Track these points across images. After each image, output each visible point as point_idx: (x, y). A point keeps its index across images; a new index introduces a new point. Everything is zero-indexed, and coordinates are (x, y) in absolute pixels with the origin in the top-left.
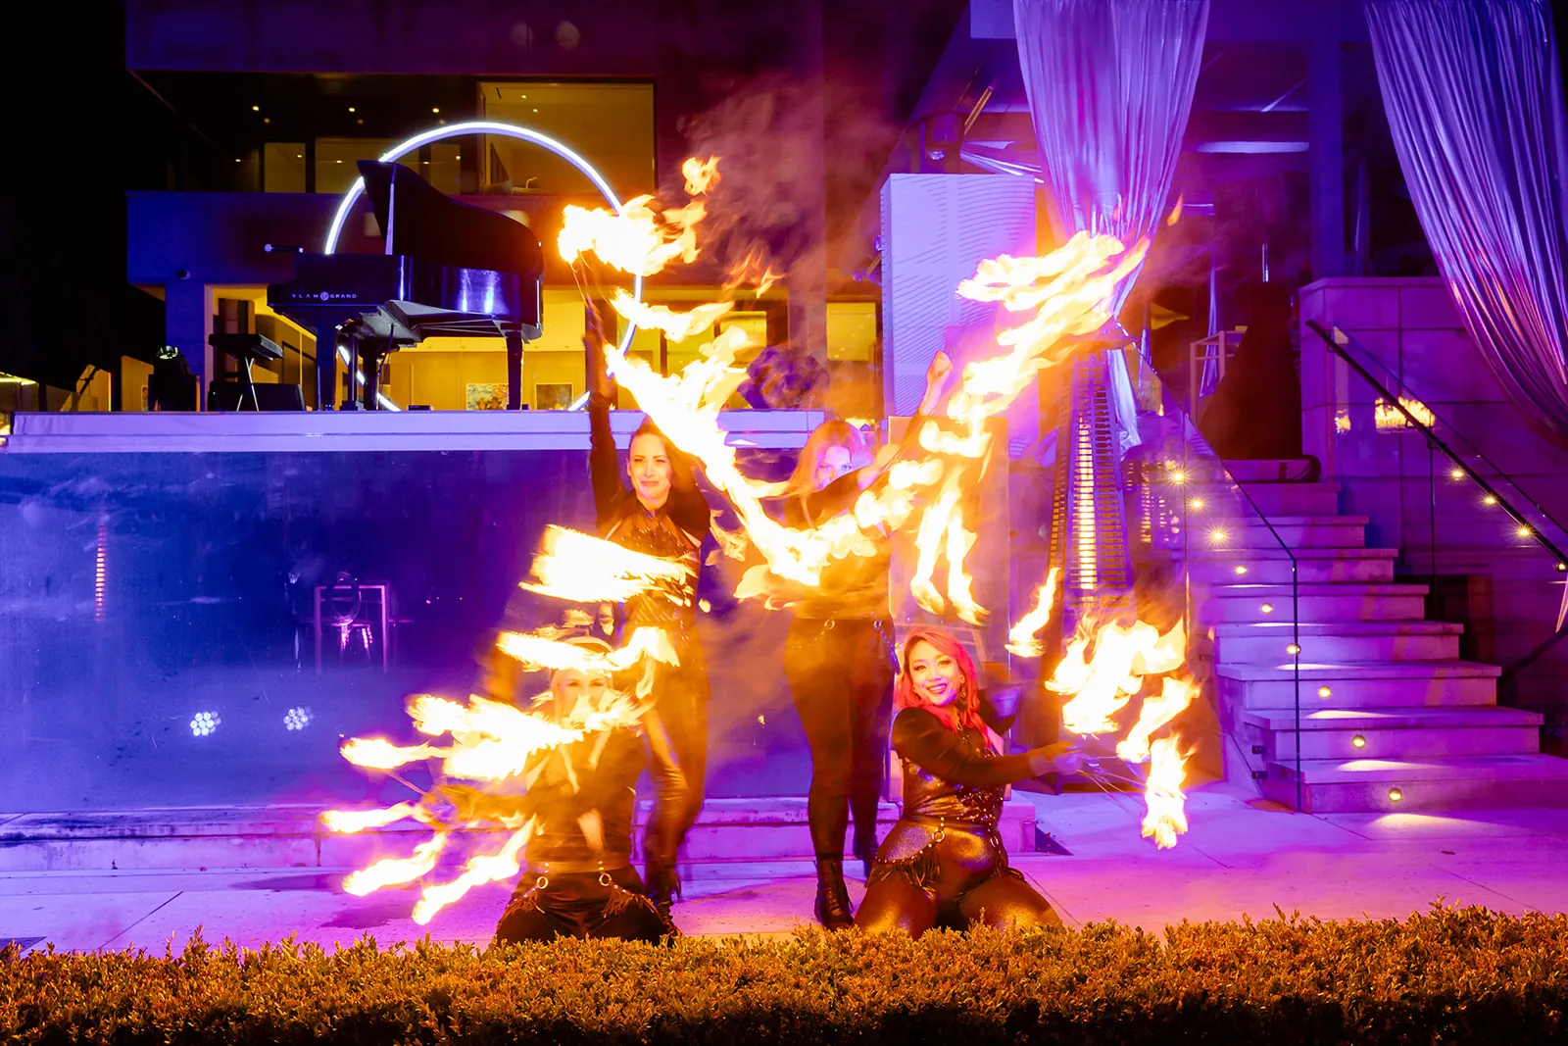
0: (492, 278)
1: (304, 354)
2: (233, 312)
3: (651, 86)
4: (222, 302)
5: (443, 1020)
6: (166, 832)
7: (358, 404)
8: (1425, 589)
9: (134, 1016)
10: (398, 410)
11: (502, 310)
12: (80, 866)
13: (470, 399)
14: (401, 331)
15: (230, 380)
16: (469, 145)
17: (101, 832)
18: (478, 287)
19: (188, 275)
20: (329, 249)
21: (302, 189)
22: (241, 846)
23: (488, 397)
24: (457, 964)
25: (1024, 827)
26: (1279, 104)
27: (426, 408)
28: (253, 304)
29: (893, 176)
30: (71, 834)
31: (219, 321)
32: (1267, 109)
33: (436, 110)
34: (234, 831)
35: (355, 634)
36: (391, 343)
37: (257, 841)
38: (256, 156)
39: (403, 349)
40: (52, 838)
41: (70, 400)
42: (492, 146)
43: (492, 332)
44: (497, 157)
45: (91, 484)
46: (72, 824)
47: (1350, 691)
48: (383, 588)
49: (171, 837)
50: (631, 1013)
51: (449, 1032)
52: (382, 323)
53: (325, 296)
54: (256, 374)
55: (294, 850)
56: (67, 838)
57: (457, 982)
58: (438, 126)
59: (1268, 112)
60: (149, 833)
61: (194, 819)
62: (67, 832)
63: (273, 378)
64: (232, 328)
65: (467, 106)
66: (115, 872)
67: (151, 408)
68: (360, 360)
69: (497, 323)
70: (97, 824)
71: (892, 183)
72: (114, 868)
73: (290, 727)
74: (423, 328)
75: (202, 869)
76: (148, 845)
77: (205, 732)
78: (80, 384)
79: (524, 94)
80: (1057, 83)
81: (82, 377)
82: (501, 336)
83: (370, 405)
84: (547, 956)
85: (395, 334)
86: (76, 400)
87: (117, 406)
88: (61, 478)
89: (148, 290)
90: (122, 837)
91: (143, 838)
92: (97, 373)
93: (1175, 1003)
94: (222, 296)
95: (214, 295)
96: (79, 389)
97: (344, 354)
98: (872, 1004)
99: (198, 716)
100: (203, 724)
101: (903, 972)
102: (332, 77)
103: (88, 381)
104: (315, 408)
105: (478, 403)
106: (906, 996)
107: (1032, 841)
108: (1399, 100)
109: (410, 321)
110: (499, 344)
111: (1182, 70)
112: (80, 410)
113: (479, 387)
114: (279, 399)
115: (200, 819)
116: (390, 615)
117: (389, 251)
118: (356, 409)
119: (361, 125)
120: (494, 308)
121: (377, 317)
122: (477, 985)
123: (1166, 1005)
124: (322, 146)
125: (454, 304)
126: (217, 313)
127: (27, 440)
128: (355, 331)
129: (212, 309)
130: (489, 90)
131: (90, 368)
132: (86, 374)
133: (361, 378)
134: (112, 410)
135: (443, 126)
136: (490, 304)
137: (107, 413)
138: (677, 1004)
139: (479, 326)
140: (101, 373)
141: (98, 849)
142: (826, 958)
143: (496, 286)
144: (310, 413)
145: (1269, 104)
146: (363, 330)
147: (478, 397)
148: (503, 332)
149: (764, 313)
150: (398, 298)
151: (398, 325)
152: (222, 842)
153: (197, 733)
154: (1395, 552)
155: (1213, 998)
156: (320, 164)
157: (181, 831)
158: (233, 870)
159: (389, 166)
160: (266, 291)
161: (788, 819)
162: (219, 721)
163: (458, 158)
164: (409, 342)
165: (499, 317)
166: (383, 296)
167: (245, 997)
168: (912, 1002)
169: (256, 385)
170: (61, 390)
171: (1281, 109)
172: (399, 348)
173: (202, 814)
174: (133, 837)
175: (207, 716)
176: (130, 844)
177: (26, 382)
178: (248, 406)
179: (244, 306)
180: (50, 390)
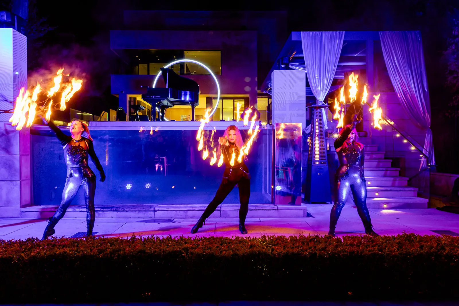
0: (188, 93)
1: (147, 109)
2: (132, 100)
3: (220, 51)
4: (130, 98)
5: (187, 254)
6: (123, 210)
7: (160, 119)
8: (391, 161)
9: (122, 252)
10: (168, 121)
11: (190, 100)
12: (105, 217)
13: (182, 118)
14: (169, 104)
15: (132, 114)
16: (182, 65)
17: (109, 210)
18: (185, 95)
19: (123, 92)
20: (154, 87)
21: (146, 74)
22: (138, 213)
23: (185, 118)
24: (189, 241)
25: (304, 211)
26: (359, 54)
27: (174, 120)
28: (137, 98)
29: (275, 71)
30: (103, 210)
31: (130, 102)
32: (356, 55)
33: (175, 57)
34: (137, 210)
35: (159, 168)
36: (167, 107)
37: (142, 212)
38: (137, 67)
39: (169, 108)
40: (99, 211)
41: (99, 118)
42: (186, 64)
43: (189, 105)
44: (188, 67)
45: (107, 137)
46: (103, 208)
47: (375, 183)
48: (165, 158)
49: (124, 211)
50: (227, 254)
51: (188, 257)
52: (165, 102)
53: (154, 97)
54: (139, 113)
55: (149, 214)
56: (102, 211)
57: (190, 246)
58: (175, 61)
59: (356, 56)
60: (119, 210)
61: (128, 207)
62: (102, 210)
63: (141, 114)
64: (132, 103)
65: (182, 56)
66: (112, 218)
67: (117, 120)
68: (161, 110)
69: (190, 102)
70: (108, 208)
71: (274, 72)
72: (112, 217)
73: (147, 187)
74: (174, 103)
75: (130, 218)
76: (119, 213)
77: (129, 188)
78: (101, 115)
79: (193, 53)
80: (311, 50)
81: (102, 114)
82: (190, 105)
83: (163, 120)
84: (208, 240)
85: (168, 105)
86: (101, 118)
87: (109, 120)
88: (100, 135)
89: (114, 95)
90: (114, 211)
91: (118, 211)
92: (105, 113)
93: (347, 254)
94: (130, 97)
95: (129, 96)
96: (101, 116)
97: (157, 109)
98: (280, 253)
99: (128, 185)
100: (129, 187)
101: (286, 245)
102: (153, 50)
103: (103, 114)
104: (151, 120)
105: (183, 119)
106: (287, 251)
107: (306, 214)
108: (386, 53)
109: (171, 102)
110: (190, 107)
111: (338, 47)
112: (101, 121)
113: (183, 115)
114: (144, 118)
115: (130, 207)
116: (166, 164)
117: (167, 87)
118: (160, 121)
119: (159, 60)
120: (189, 99)
121: (164, 101)
122: (194, 246)
123: (345, 254)
124: (151, 65)
125: (181, 98)
126: (129, 100)
127: (92, 127)
128: (160, 104)
129: (128, 99)
130: (186, 52)
131: (104, 112)
132: (103, 113)
133: (161, 114)
134: (108, 121)
135: (176, 60)
136: (188, 98)
137: (107, 121)
138: (238, 252)
139: (186, 103)
140: (106, 112)
141: (109, 213)
142: (268, 242)
143: (189, 95)
144: (150, 121)
145: (356, 54)
146: (161, 104)
147: (183, 118)
148: (191, 104)
149: (244, 100)
150: (169, 97)
151: (169, 103)
152: (134, 212)
153: (127, 188)
154: (384, 152)
155: (356, 253)
156: (150, 68)
157: (126, 210)
158: (137, 218)
159: (167, 69)
160: (141, 96)
161: (253, 209)
162: (132, 186)
163: (179, 67)
164: (171, 106)
165: (190, 101)
166: (166, 97)
167: (145, 248)
168: (289, 252)
169: (139, 115)
170: (97, 116)
171: (359, 55)
172: (168, 108)
173: (130, 206)
174: (116, 211)
175: (130, 185)
176: (115, 212)
177: (91, 115)
178: (137, 120)
179: (135, 99)
180: (95, 116)
